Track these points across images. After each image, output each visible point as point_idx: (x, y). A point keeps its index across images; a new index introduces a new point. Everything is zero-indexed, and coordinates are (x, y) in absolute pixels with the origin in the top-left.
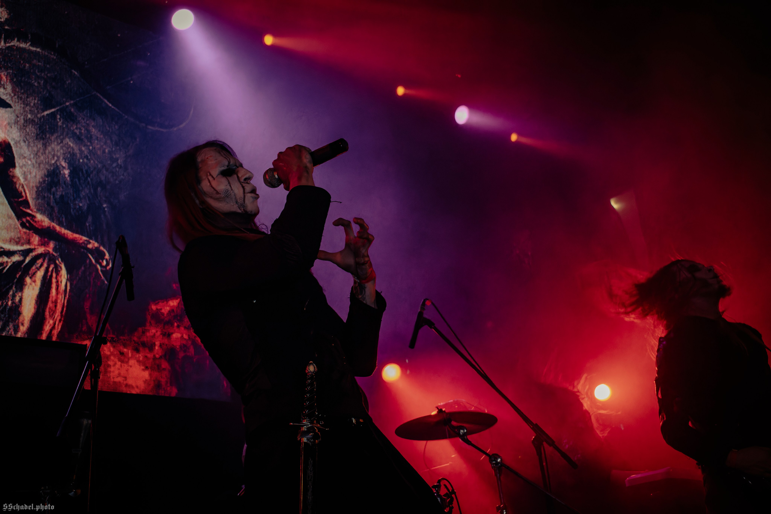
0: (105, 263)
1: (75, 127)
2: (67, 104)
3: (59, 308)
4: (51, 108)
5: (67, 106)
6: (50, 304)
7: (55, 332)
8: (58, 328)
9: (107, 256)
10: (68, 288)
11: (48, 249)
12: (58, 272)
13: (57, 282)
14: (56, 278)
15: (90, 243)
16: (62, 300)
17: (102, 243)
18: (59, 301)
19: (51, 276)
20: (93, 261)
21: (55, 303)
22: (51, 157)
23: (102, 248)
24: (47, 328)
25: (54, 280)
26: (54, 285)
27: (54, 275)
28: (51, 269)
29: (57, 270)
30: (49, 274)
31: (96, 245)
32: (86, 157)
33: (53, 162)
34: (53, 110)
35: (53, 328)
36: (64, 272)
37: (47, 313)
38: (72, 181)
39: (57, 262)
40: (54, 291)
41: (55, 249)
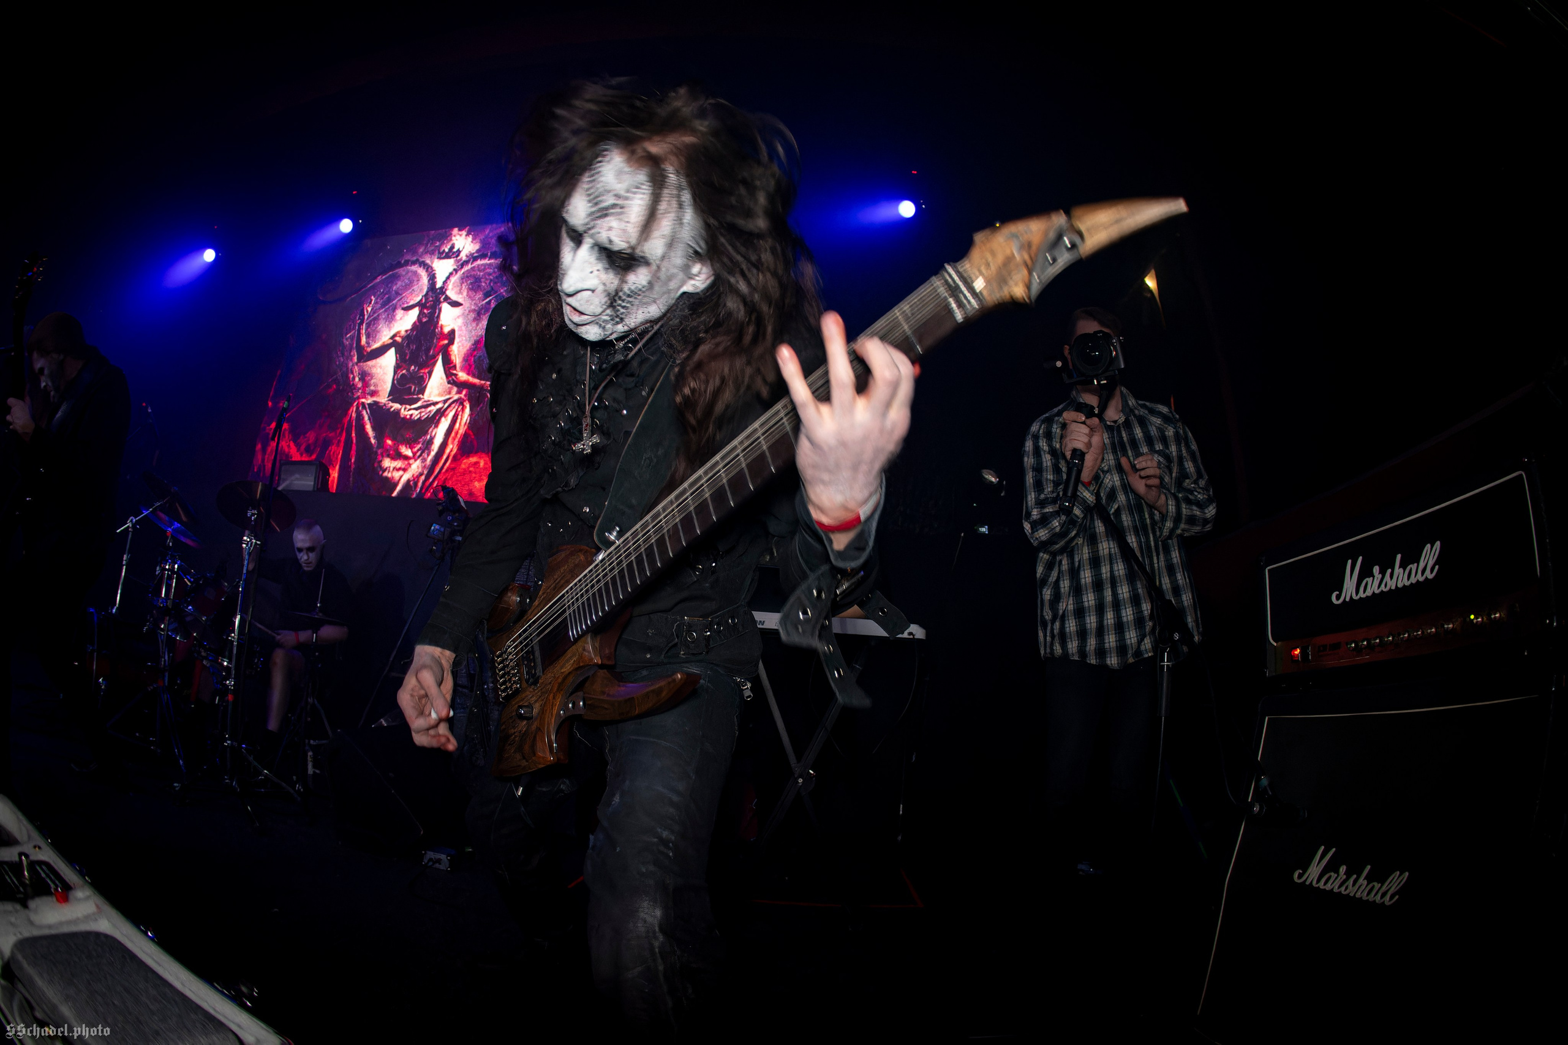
2: (502, 291)
3: (459, 436)
4: (489, 297)
5: (502, 293)
6: (453, 434)
7: (452, 453)
8: (455, 450)
10: (468, 422)
11: (461, 395)
12: (463, 412)
13: (461, 419)
14: (462, 416)
16: (462, 431)
18: (459, 431)
19: (458, 415)
21: (457, 433)
22: (479, 330)
25: (459, 417)
26: (459, 421)
27: (460, 413)
28: (459, 409)
29: (463, 410)
30: (458, 413)
33: (480, 334)
34: (491, 298)
35: (451, 451)
36: (467, 411)
37: (449, 441)
39: (465, 403)
40: (458, 424)
41: (465, 395)
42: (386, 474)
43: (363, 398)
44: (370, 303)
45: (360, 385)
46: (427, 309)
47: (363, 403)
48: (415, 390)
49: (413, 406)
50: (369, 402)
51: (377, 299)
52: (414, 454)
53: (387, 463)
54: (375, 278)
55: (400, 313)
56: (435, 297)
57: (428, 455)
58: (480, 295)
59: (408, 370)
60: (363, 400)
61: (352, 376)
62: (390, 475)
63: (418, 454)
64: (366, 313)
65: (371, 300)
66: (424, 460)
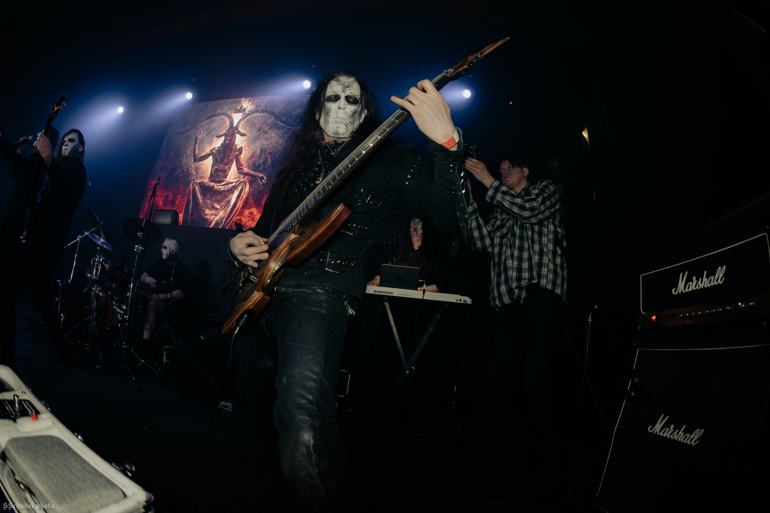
0: (264, 181)
1: (266, 135)
5: (266, 129)
7: (240, 207)
9: (265, 178)
10: (248, 192)
11: (245, 179)
13: (245, 191)
15: (260, 174)
17: (264, 174)
18: (244, 197)
20: (259, 181)
22: (255, 148)
23: (264, 176)
24: (238, 206)
31: (262, 175)
32: (267, 145)
34: (260, 132)
36: (248, 187)
37: (239, 201)
38: (259, 154)
40: (243, 193)
41: (247, 179)
42: (207, 217)
43: (196, 180)
44: (200, 134)
45: (195, 173)
46: (229, 136)
47: (196, 182)
48: (222, 176)
49: (221, 184)
50: (199, 182)
51: (204, 132)
52: (221, 207)
53: (207, 211)
54: (203, 121)
55: (215, 139)
56: (232, 132)
57: (228, 208)
58: (255, 131)
59: (219, 166)
60: (196, 181)
61: (191, 169)
62: (208, 217)
63: (223, 208)
64: (198, 139)
65: (201, 132)
66: (226, 210)
